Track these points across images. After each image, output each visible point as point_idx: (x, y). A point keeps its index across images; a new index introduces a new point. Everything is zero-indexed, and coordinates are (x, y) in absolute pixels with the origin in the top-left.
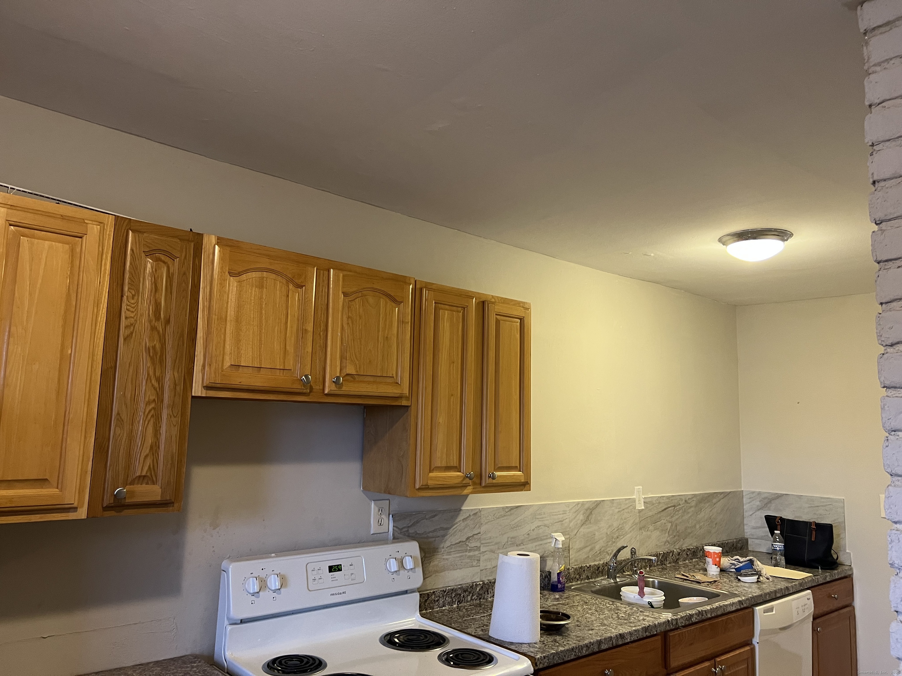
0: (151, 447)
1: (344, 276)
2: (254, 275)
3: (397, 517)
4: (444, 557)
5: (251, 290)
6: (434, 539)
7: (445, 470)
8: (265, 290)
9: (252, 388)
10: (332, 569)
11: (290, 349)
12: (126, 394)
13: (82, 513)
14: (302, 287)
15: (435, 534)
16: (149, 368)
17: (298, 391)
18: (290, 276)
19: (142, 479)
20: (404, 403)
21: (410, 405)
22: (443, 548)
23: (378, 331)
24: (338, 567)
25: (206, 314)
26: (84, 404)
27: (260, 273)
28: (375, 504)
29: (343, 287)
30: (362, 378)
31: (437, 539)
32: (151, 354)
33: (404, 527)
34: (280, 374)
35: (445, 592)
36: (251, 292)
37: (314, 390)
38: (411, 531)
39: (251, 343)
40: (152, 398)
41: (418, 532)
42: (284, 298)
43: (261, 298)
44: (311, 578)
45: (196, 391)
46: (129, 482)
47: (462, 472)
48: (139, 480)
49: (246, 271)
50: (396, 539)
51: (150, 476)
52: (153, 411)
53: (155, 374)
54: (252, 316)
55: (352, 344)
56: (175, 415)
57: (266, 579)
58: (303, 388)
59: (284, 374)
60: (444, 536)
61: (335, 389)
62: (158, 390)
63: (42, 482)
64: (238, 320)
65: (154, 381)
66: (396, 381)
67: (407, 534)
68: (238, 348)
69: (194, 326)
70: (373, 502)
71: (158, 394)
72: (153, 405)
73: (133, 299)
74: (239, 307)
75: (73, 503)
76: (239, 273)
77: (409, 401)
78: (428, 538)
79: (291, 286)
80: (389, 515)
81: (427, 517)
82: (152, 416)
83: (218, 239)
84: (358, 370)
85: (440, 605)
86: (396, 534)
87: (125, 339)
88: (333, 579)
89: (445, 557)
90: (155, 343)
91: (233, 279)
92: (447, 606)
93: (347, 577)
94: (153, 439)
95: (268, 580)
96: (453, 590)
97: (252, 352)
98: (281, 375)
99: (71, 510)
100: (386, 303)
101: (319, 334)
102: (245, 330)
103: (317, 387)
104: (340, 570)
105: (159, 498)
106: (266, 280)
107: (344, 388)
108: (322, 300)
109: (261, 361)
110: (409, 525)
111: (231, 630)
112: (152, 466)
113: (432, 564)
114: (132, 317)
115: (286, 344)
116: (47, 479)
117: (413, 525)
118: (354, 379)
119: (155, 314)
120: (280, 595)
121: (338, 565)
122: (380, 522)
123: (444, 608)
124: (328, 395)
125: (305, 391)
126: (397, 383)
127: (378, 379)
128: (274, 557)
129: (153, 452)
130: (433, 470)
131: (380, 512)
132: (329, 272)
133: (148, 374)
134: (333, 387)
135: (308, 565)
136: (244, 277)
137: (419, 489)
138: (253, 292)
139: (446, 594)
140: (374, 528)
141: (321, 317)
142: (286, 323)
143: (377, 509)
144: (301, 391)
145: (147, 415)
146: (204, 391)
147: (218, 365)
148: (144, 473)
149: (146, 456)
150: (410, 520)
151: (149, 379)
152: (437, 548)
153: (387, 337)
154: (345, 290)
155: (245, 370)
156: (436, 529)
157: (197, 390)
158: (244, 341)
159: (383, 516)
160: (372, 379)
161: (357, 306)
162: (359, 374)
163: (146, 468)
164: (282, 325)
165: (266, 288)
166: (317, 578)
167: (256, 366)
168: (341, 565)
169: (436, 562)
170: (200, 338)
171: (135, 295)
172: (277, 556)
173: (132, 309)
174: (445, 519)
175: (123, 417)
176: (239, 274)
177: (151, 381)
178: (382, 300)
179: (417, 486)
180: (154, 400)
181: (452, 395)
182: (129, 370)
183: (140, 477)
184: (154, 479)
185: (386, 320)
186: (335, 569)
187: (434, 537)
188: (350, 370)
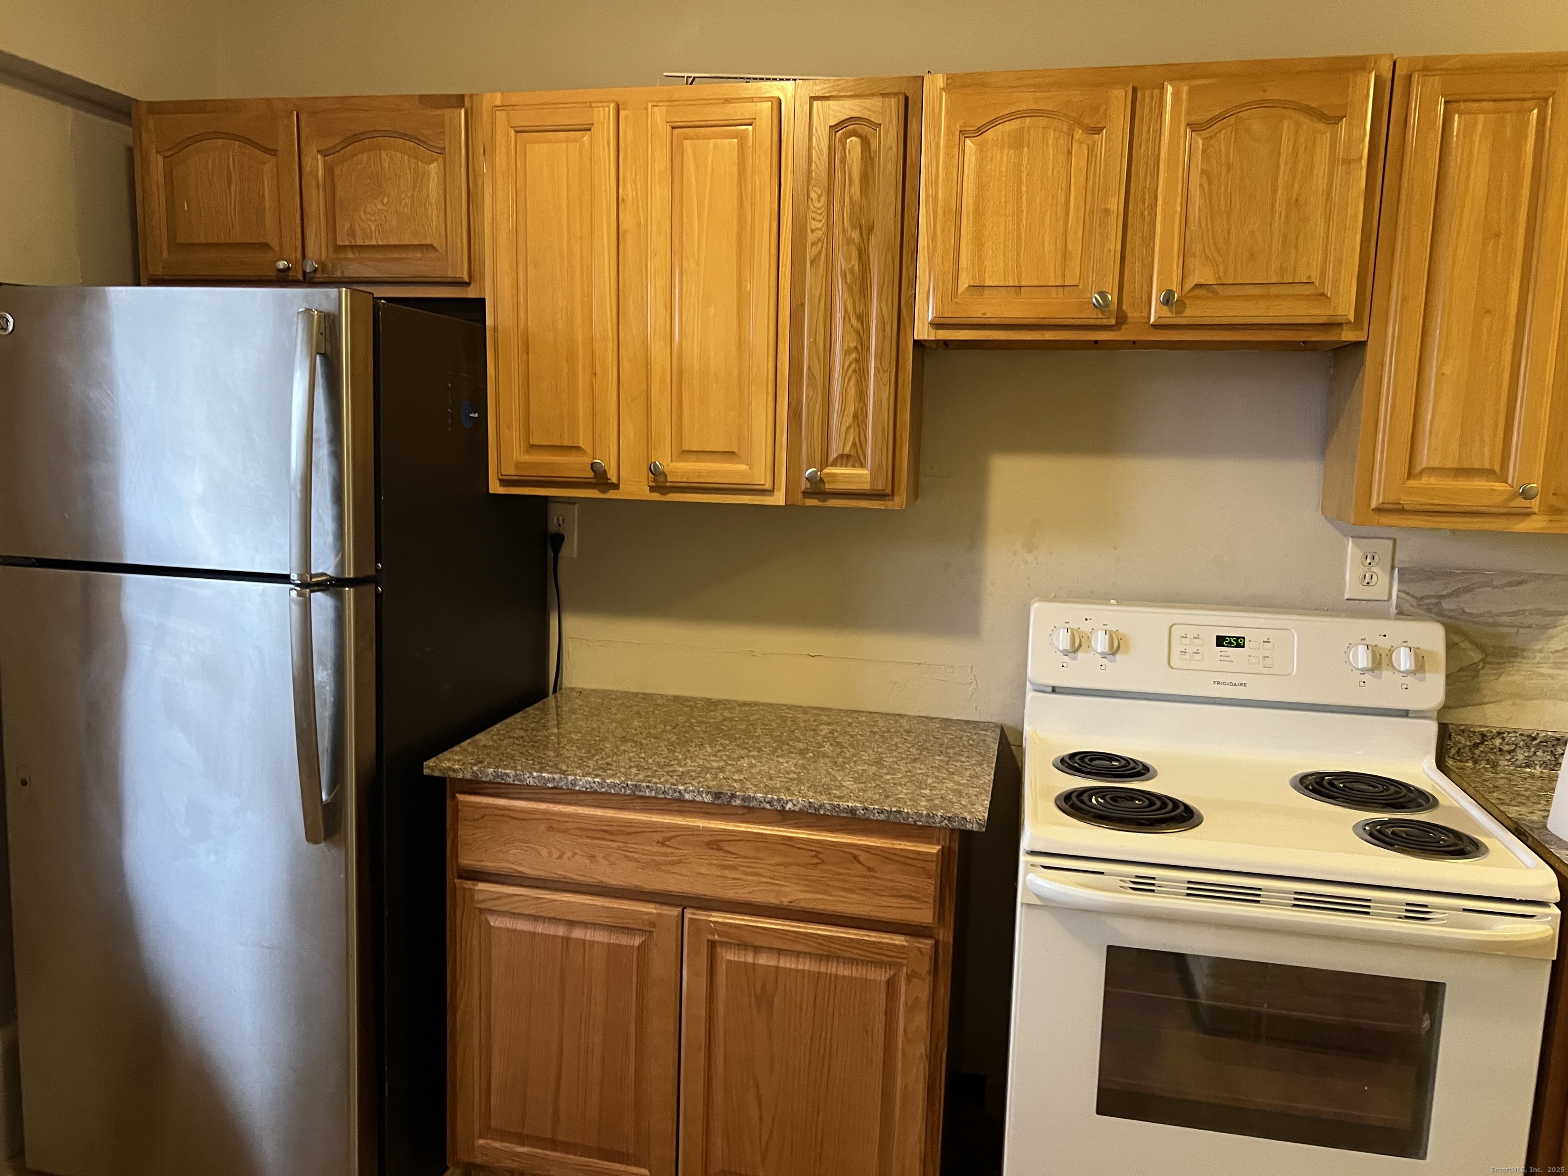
0: (855, 416)
1: (1191, 90)
2: (1008, 127)
3: (1408, 575)
4: (1542, 670)
5: (1002, 153)
6: (1514, 630)
7: (1455, 476)
8: (1026, 149)
9: (1008, 322)
10: (1221, 641)
11: (1075, 247)
12: (818, 341)
13: (779, 499)
14: (1101, 129)
15: (1517, 620)
16: (846, 301)
17: (1092, 322)
18: (1074, 115)
19: (844, 459)
20: (1348, 336)
21: (1364, 339)
22: (1541, 651)
23: (1274, 191)
24: (1236, 641)
25: (931, 207)
26: (768, 357)
27: (1019, 121)
28: (1353, 542)
29: (1189, 112)
30: (1233, 291)
31: (1522, 631)
32: (849, 281)
33: (1429, 597)
34: (1057, 294)
35: (1534, 739)
36: (1001, 159)
37: (1129, 320)
38: (1447, 605)
39: (1002, 246)
40: (853, 345)
41: (1467, 610)
42: (1062, 158)
43: (1020, 165)
44: (1176, 649)
45: (920, 331)
46: (830, 461)
47: (1510, 482)
48: (842, 460)
49: (993, 123)
50: (1401, 614)
51: (855, 455)
52: (854, 366)
53: (855, 309)
54: (1003, 200)
55: (1209, 223)
56: (886, 369)
57: (1089, 635)
58: (1100, 316)
59: (1066, 294)
60: (1545, 627)
61: (1169, 315)
62: (861, 332)
63: (729, 455)
64: (978, 212)
65: (854, 321)
66: (1321, 291)
67: (1436, 610)
68: (980, 257)
69: (913, 231)
70: (1350, 539)
71: (861, 338)
72: (854, 355)
73: (819, 201)
74: (981, 188)
75: (763, 483)
76: (979, 129)
77: (1362, 329)
78: (1495, 624)
79: (1078, 133)
80: (1393, 568)
81: (1494, 583)
82: (854, 371)
83: (948, 79)
84: (1222, 274)
85: (1518, 763)
86: (1406, 607)
87: (812, 262)
88: (1222, 658)
89: (1544, 670)
90: (853, 263)
91: (971, 141)
92: (1538, 767)
93: (1253, 660)
94: (857, 404)
95: (1094, 636)
96: (1558, 739)
97: (1004, 262)
98: (1061, 295)
99: (767, 493)
100: (1298, 125)
101: (1142, 214)
102: (991, 225)
103: (1133, 314)
104: (1239, 646)
105: (867, 487)
106: (1029, 132)
107: (1188, 312)
108: (1148, 148)
109: (1019, 274)
110: (1444, 593)
111: (1032, 698)
112: (857, 441)
113: (1503, 678)
114: (819, 229)
115: (1066, 240)
116: (733, 453)
117: (1456, 593)
118: (1215, 293)
119: (850, 218)
120: (1113, 664)
121: (1238, 638)
122: (1367, 579)
123: (1528, 770)
124: (1155, 326)
125: (1105, 322)
126: (1323, 294)
127: (1274, 290)
128: (1113, 605)
129: (858, 422)
130: (1421, 473)
131: (1369, 561)
132: (1162, 87)
133: (846, 311)
134: (1165, 311)
135: (1173, 628)
136: (990, 134)
137: (1379, 510)
138: (1005, 158)
139: (1538, 744)
140: (1351, 588)
141: (1145, 180)
142: (1067, 201)
143: (1360, 554)
144: (1099, 322)
145: (848, 369)
146: (933, 332)
147: (947, 289)
148: (847, 451)
149: (848, 429)
150: (1446, 584)
151: (847, 317)
152: (1523, 650)
153: (1297, 200)
154: (1193, 118)
155: (994, 292)
156: (1523, 611)
157: (922, 331)
158: (990, 243)
159: (1374, 569)
160: (1257, 291)
161: (1222, 146)
162: (1223, 282)
163: (849, 445)
164: (1059, 207)
165: (1028, 146)
166: (1190, 650)
167: (1011, 284)
168: (1244, 638)
169: (1517, 678)
170: (924, 247)
171: (821, 196)
172: (1119, 604)
173: (818, 217)
174: (1551, 594)
175: (815, 374)
176: (980, 131)
177: (850, 321)
178: (1286, 123)
179: (1374, 504)
180: (856, 348)
181: (1489, 312)
182: (819, 307)
183: (842, 456)
184: (862, 459)
185: (1295, 164)
186: (1230, 643)
187: (1514, 626)
188: (1202, 274)
